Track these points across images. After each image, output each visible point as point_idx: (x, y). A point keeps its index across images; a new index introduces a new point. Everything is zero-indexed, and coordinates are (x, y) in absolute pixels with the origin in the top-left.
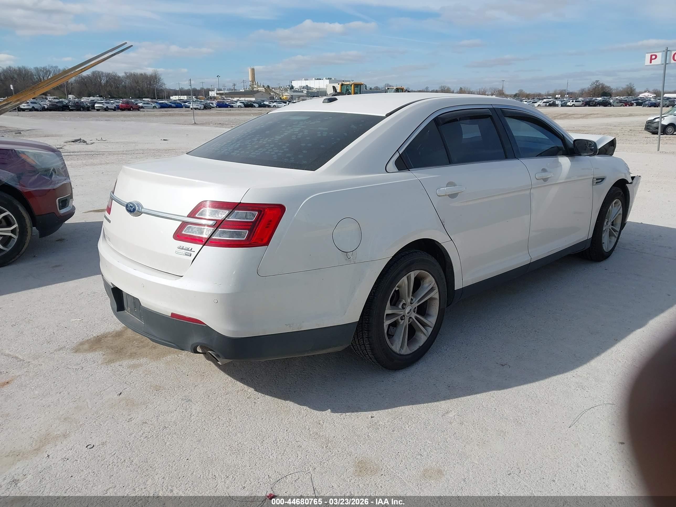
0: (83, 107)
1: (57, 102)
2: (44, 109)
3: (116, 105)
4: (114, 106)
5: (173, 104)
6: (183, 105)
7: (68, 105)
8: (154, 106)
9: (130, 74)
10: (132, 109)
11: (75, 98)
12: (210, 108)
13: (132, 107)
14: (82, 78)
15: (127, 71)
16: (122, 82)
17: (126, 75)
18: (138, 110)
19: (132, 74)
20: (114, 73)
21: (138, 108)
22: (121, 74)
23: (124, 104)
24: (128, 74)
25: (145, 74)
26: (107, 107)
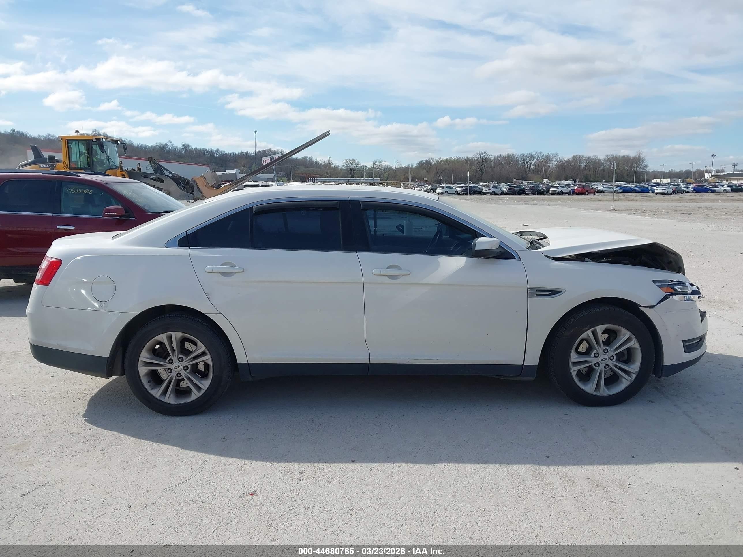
0: (538, 191)
1: (515, 187)
2: (503, 193)
3: (572, 189)
4: (570, 190)
5: (638, 188)
6: (649, 189)
7: (525, 189)
8: (615, 190)
9: (612, 156)
10: (587, 193)
11: (549, 182)
12: (681, 192)
13: (587, 191)
14: (562, 162)
15: (608, 154)
16: (602, 165)
17: (607, 157)
18: (594, 194)
19: (613, 157)
20: (595, 156)
21: (593, 192)
22: (602, 157)
23: (579, 188)
24: (609, 157)
25: (628, 156)
26: (562, 191)
